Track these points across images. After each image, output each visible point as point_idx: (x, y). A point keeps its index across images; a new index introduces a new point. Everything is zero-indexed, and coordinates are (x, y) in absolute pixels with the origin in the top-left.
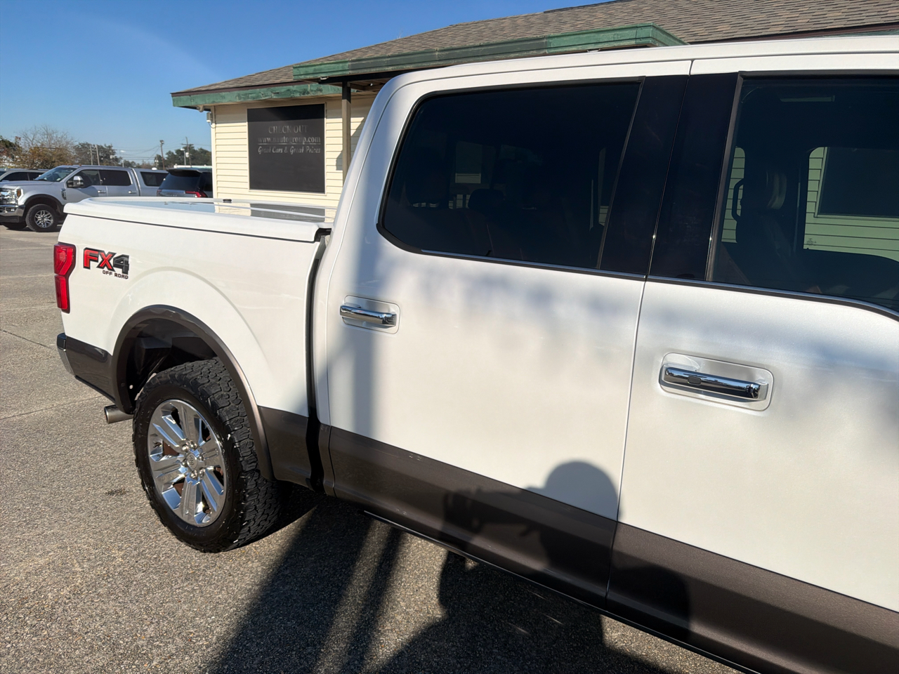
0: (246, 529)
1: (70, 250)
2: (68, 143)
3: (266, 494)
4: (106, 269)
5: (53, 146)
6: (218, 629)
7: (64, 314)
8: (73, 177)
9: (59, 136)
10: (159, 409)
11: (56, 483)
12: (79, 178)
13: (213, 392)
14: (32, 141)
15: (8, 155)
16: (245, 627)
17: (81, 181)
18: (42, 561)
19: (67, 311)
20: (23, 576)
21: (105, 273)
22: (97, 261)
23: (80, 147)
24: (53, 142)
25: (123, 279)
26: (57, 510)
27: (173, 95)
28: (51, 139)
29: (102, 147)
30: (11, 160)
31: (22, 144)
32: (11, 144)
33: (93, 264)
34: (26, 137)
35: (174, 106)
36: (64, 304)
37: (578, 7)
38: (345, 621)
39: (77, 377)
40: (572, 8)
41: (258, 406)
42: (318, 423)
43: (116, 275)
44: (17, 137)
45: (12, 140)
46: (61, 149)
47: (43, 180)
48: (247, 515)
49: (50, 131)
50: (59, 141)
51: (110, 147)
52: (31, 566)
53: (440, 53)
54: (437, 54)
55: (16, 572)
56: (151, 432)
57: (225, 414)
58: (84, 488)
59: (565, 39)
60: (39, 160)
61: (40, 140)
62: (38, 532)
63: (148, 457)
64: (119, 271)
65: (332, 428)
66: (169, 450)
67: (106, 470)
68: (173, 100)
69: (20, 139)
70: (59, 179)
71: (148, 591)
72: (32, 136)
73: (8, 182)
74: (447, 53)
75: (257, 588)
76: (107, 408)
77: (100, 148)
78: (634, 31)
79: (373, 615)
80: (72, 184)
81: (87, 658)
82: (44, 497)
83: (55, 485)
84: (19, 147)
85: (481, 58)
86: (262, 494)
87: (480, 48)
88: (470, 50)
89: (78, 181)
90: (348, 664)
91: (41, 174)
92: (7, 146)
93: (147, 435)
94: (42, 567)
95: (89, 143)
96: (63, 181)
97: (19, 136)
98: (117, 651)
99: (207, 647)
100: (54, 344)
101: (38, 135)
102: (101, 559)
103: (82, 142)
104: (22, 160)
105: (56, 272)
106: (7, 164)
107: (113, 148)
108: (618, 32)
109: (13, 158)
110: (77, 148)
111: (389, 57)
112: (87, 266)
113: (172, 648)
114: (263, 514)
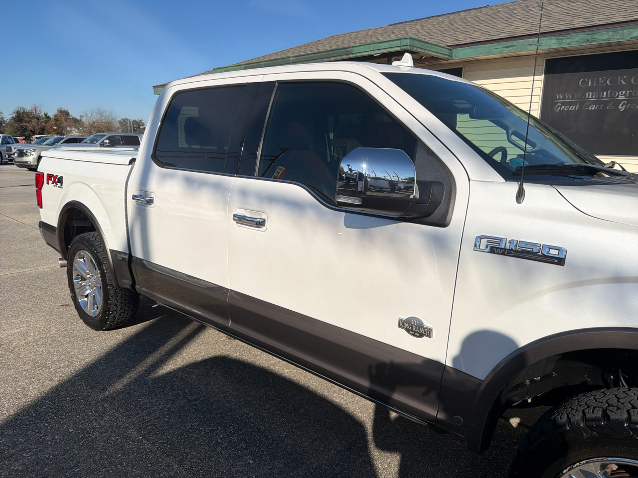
0: (112, 316)
1: (42, 175)
2: (112, 119)
3: (122, 298)
4: (55, 184)
5: (104, 121)
6: (87, 360)
7: (40, 209)
8: (103, 141)
9: (107, 114)
10: (77, 256)
11: (37, 300)
12: (107, 141)
13: (96, 244)
14: (90, 118)
15: (75, 128)
16: (101, 359)
17: (109, 143)
18: (16, 331)
19: (41, 207)
20: (5, 336)
21: (55, 186)
22: (51, 180)
23: (122, 121)
24: (103, 118)
25: (61, 189)
26: (33, 311)
27: (154, 87)
28: (102, 116)
29: (136, 121)
30: (77, 131)
31: (84, 120)
32: (77, 120)
33: (50, 182)
34: (87, 116)
35: (155, 94)
36: (40, 204)
37: (409, 21)
38: (150, 360)
39: (47, 243)
40: (405, 22)
41: (110, 250)
42: (132, 256)
43: (58, 187)
44: (81, 116)
45: (78, 118)
46: (108, 123)
47: (86, 143)
48: (111, 307)
49: (101, 112)
50: (107, 118)
51: (141, 121)
52: (10, 332)
53: (293, 58)
54: (291, 59)
55: (3, 335)
56: (74, 268)
57: (100, 255)
58: (50, 303)
59: (361, 47)
60: (95, 130)
61: (95, 117)
62: (19, 319)
63: (73, 282)
64: (59, 184)
65: (137, 258)
66: (83, 279)
67: (65, 296)
68: (154, 91)
69: (83, 117)
70: (95, 142)
71: (61, 345)
72: (90, 115)
73: (66, 144)
74: (297, 58)
75: (115, 345)
76: (60, 259)
77: (135, 122)
78: (399, 42)
79: (167, 358)
80: (103, 145)
81: (21, 366)
82: (28, 306)
83: (36, 301)
84: (82, 122)
85: (315, 61)
86: (119, 298)
87: (315, 55)
88: (309, 56)
89: (106, 143)
90: (142, 375)
91: (85, 139)
92: (75, 122)
93: (72, 270)
94: (15, 333)
95: (128, 118)
96: (98, 143)
97: (82, 115)
98: (36, 365)
99: (79, 365)
100: (38, 226)
101: (94, 114)
102: (45, 331)
103: (123, 118)
104: (84, 130)
105: (36, 187)
106: (75, 133)
107: (142, 122)
108: (390, 43)
109: (79, 129)
110: (120, 122)
111: (265, 61)
112: (48, 183)
113: (62, 365)
114: (121, 309)
